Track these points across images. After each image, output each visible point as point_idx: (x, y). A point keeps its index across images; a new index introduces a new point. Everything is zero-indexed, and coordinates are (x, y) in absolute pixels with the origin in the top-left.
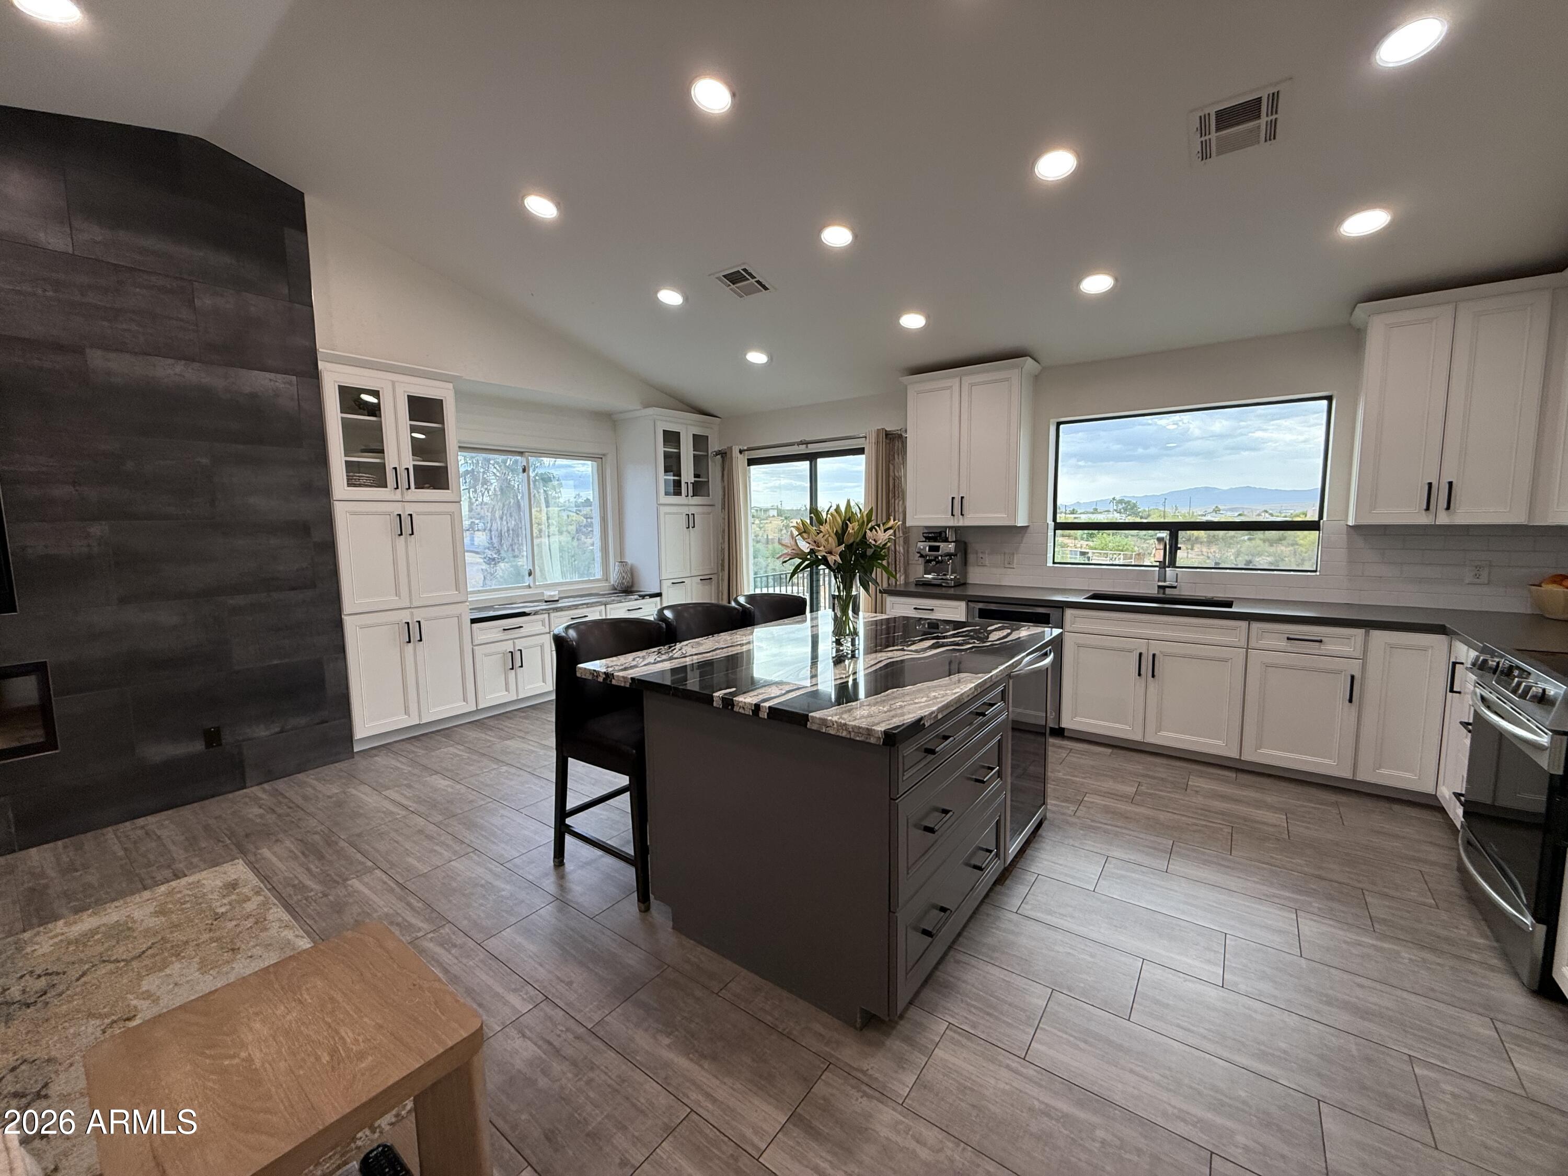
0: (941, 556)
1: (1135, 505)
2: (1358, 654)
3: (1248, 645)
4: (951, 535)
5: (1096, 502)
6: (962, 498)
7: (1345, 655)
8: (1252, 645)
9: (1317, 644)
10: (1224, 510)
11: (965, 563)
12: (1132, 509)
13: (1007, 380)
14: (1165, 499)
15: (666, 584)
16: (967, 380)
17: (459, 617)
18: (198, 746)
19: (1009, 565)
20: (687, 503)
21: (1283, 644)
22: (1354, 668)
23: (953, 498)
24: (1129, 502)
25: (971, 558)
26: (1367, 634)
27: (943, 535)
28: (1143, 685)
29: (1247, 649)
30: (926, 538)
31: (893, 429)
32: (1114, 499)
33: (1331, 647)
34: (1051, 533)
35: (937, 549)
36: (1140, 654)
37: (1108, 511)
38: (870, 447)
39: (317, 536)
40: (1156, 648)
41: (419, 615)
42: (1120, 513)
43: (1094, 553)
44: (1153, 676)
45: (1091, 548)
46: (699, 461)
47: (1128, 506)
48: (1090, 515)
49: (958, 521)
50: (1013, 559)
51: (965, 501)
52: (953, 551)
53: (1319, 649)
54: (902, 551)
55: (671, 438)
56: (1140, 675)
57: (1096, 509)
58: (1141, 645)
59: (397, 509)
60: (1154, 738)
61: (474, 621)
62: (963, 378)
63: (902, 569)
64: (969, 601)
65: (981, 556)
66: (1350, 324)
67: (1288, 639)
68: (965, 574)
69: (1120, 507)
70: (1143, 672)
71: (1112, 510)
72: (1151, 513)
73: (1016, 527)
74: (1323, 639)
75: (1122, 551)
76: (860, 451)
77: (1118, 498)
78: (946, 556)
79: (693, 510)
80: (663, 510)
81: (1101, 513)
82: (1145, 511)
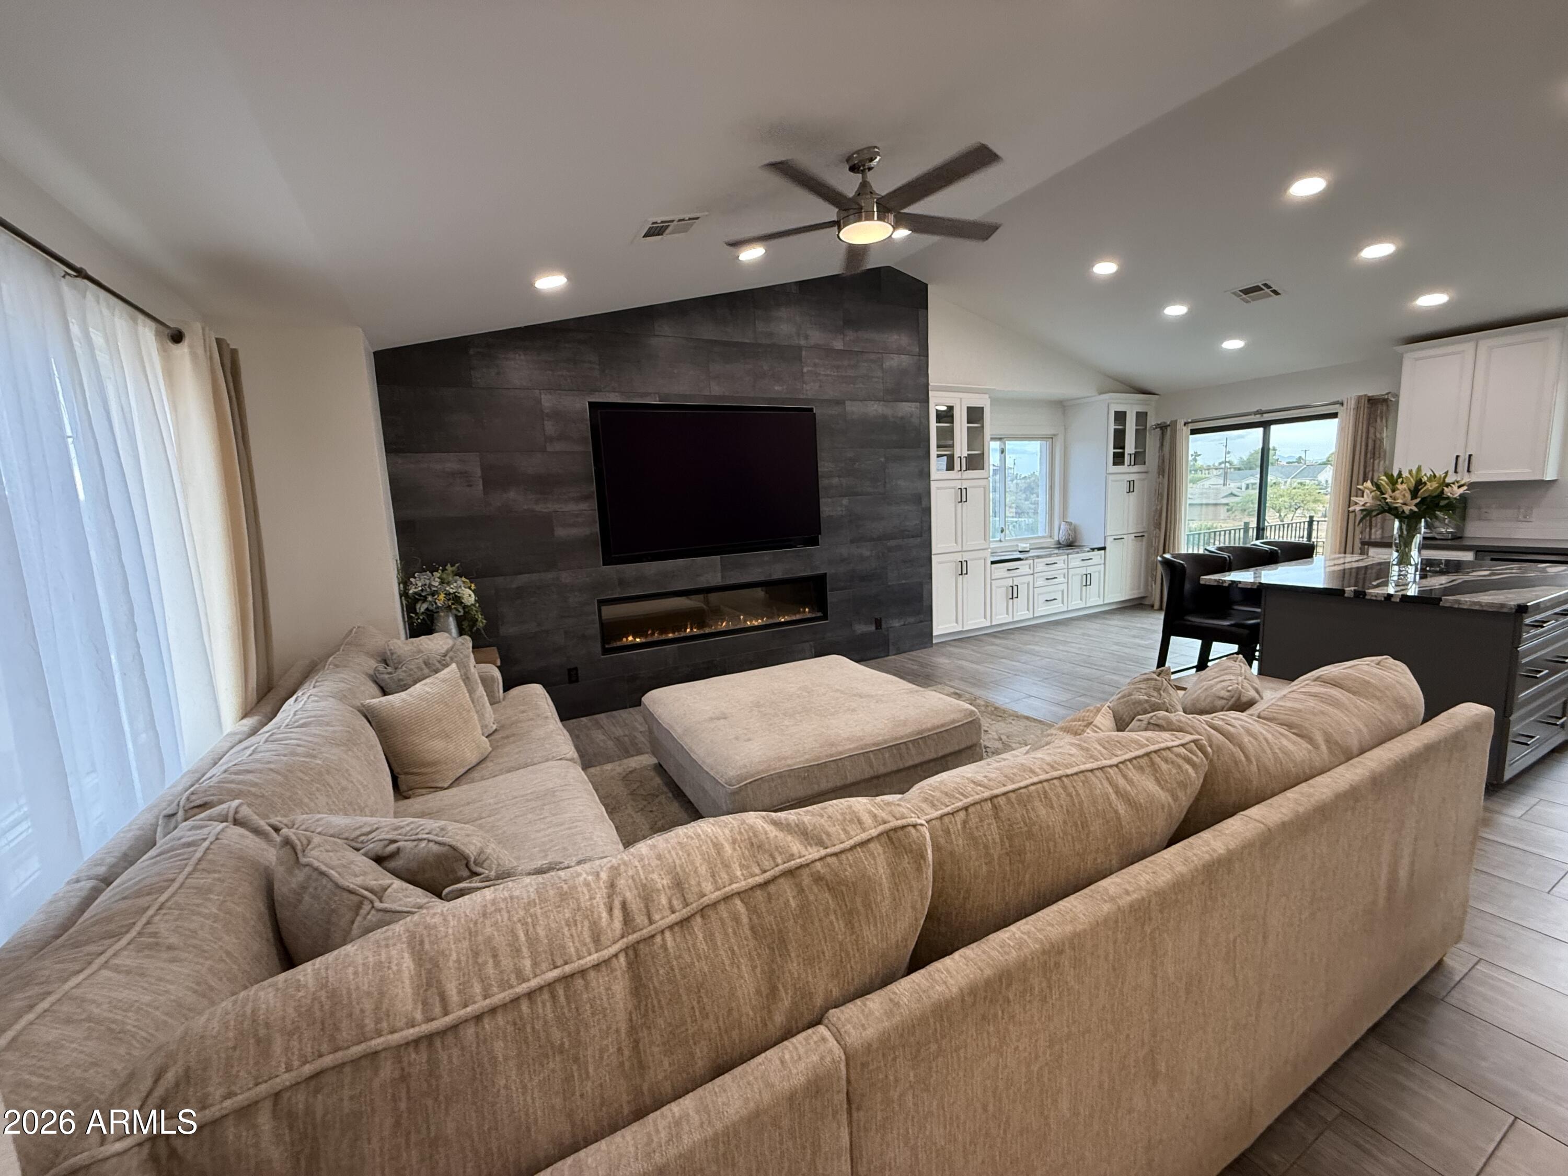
6: (1470, 456)
11: (1464, 517)
15: (1110, 539)
16: (1484, 344)
17: (985, 560)
18: (873, 628)
20: (1128, 471)
23: (1457, 456)
31: (1381, 394)
38: (1346, 412)
39: (924, 503)
41: (966, 557)
46: (1140, 434)
51: (1473, 458)
55: (1120, 417)
59: (958, 484)
61: (993, 563)
62: (1481, 342)
64: (1478, 551)
65: (1485, 510)
68: (1463, 528)
73: (1542, 481)
76: (1333, 416)
79: (1132, 477)
80: (1111, 477)
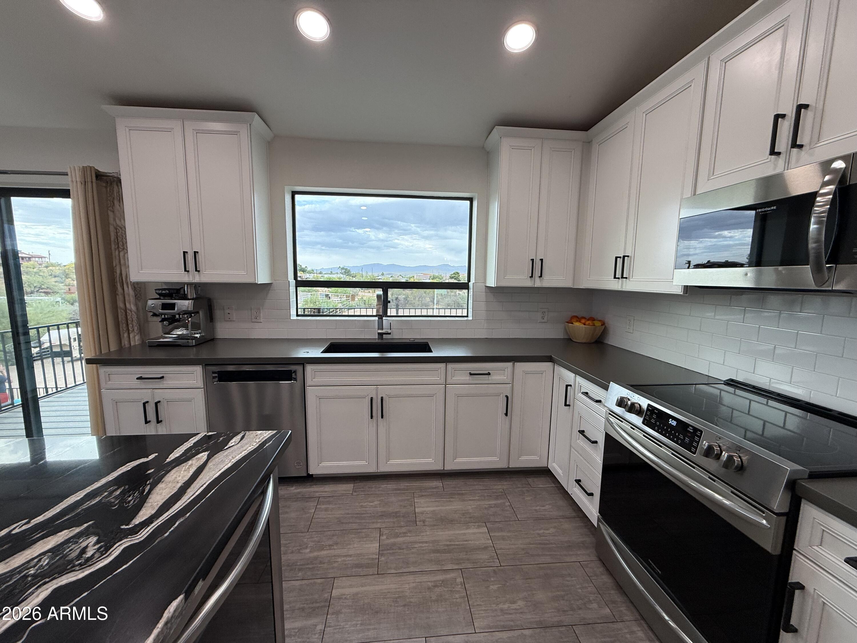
0: (179, 314)
1: (349, 271)
2: (509, 381)
3: (446, 382)
4: (190, 292)
5: (332, 268)
6: (195, 253)
7: (502, 382)
8: (449, 381)
9: (487, 376)
10: (386, 274)
11: (211, 318)
12: (348, 272)
13: (235, 133)
14: (362, 268)
16: (190, 126)
19: (255, 319)
21: (467, 378)
22: (506, 390)
23: (185, 253)
24: (346, 269)
25: (218, 313)
26: (514, 364)
27: (182, 292)
28: (375, 425)
29: (446, 385)
30: (159, 294)
31: (106, 171)
32: (340, 267)
33: (495, 377)
34: (292, 289)
35: (172, 306)
36: (372, 399)
37: (337, 273)
38: (76, 189)
40: (383, 391)
42: (343, 274)
43: (332, 295)
44: (382, 417)
45: (330, 292)
47: (347, 272)
48: (329, 275)
49: (194, 277)
50: (260, 313)
51: (200, 257)
52: (191, 309)
53: (489, 380)
54: (133, 308)
56: (372, 417)
57: (331, 272)
58: (371, 392)
60: (384, 469)
62: (186, 123)
63: (136, 328)
64: (206, 365)
65: (228, 311)
66: (483, 147)
67: (471, 374)
68: (213, 330)
69: (343, 271)
70: (374, 414)
71: (339, 273)
72: (357, 275)
73: (257, 284)
74: (490, 372)
75: (345, 293)
76: (65, 193)
77: (341, 267)
78: (184, 314)
81: (334, 274)
82: (354, 273)
